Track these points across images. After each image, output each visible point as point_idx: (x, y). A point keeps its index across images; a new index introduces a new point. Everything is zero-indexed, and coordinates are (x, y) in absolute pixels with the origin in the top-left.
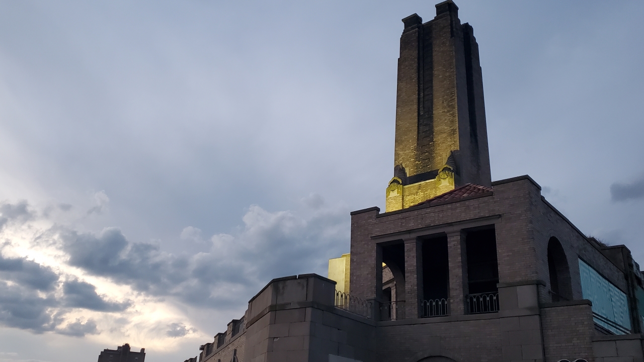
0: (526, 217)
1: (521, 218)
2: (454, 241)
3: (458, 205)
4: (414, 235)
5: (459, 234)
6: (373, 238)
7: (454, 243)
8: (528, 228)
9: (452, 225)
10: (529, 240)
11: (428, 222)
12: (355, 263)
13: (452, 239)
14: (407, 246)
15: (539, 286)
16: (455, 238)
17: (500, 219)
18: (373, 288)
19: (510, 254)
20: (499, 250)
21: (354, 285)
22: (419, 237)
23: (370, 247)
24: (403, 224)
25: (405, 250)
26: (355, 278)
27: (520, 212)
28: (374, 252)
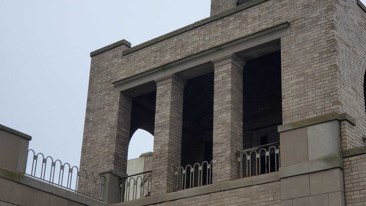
0: (326, 21)
1: (319, 23)
2: (223, 72)
3: (232, 18)
4: (170, 73)
5: (230, 60)
6: (117, 84)
7: (222, 75)
8: (328, 36)
9: (222, 49)
10: (329, 55)
11: (190, 50)
12: (91, 124)
13: (220, 70)
14: (160, 89)
15: (342, 123)
16: (225, 68)
17: (289, 29)
18: (111, 157)
19: (302, 79)
20: (285, 76)
21: (87, 155)
22: (177, 74)
23: (112, 98)
24: (157, 59)
25: (157, 96)
26: (88, 145)
27: (318, 14)
28: (116, 104)
